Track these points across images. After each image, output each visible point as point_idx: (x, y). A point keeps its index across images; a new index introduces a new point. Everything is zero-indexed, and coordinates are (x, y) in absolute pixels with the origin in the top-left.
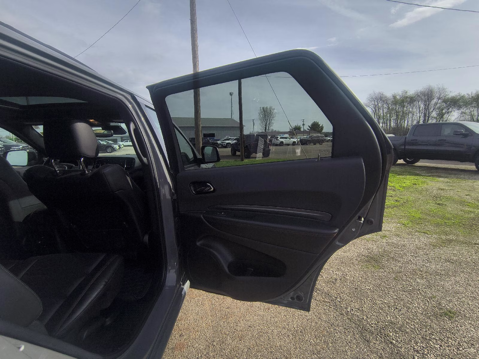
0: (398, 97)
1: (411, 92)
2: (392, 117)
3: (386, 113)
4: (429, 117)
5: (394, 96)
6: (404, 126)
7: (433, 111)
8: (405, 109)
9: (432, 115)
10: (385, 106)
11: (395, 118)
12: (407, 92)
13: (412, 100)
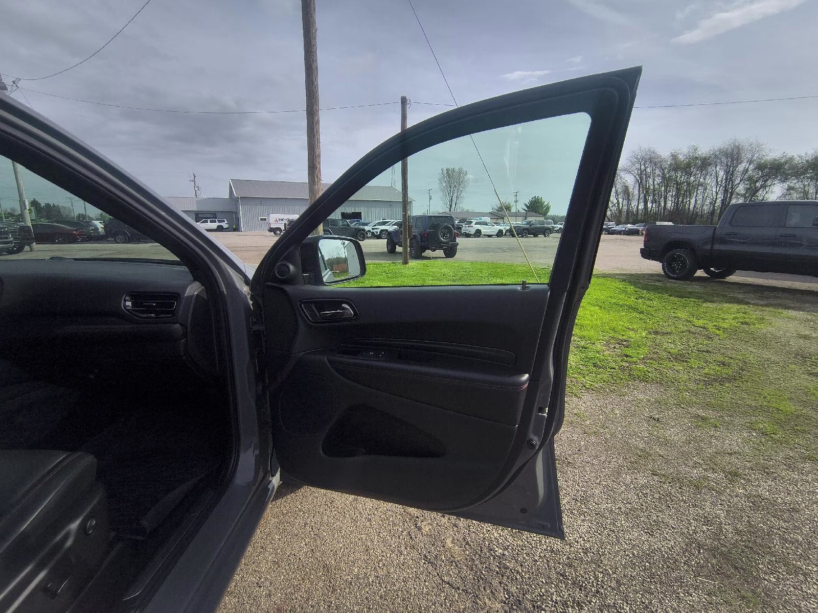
0: (681, 157)
1: (704, 150)
2: (670, 191)
3: (659, 184)
4: (732, 194)
5: (673, 156)
6: (689, 208)
7: (739, 184)
8: (692, 178)
9: (737, 190)
10: (657, 172)
11: (674, 193)
12: (696, 149)
13: (704, 164)
